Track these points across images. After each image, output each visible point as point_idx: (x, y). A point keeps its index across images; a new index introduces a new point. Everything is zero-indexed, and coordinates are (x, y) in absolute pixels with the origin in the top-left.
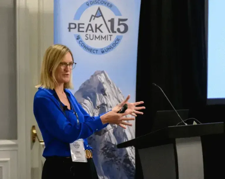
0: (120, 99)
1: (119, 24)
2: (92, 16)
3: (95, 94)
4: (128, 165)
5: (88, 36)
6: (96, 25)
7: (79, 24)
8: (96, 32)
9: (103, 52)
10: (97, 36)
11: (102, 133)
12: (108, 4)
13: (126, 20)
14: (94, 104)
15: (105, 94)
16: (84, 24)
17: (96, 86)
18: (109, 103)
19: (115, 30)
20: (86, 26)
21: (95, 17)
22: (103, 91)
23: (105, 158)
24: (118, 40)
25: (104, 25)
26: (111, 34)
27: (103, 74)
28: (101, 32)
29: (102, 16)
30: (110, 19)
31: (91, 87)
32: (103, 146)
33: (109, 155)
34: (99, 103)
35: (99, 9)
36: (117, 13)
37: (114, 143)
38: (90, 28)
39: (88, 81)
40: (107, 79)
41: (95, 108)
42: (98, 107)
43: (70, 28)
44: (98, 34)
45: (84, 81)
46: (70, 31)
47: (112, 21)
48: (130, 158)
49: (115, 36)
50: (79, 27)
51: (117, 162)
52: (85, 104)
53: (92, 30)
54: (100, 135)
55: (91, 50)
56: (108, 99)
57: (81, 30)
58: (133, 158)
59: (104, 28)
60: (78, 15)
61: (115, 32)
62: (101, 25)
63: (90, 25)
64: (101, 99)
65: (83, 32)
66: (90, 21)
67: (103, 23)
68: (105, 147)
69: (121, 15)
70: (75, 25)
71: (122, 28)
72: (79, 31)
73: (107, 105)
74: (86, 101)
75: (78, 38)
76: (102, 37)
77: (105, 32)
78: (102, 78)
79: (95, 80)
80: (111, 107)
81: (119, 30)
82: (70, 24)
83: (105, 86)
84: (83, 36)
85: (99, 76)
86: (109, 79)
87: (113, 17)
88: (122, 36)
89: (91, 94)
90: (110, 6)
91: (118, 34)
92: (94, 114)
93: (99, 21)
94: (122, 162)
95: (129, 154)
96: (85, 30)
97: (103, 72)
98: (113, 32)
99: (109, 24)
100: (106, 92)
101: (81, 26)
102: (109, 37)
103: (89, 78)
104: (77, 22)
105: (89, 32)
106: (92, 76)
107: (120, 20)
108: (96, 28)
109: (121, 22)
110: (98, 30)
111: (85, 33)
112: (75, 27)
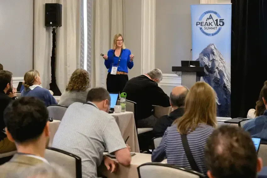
0: (221, 57)
1: (220, 22)
2: (208, 18)
3: (209, 55)
4: (225, 89)
5: (206, 28)
6: (209, 23)
7: (201, 22)
8: (209, 26)
9: (213, 35)
10: (210, 28)
11: (213, 73)
12: (215, 12)
13: (223, 20)
14: (209, 59)
15: (214, 55)
16: (203, 22)
17: (210, 51)
18: (216, 59)
19: (218, 24)
20: (204, 23)
21: (209, 19)
22: (213, 53)
23: (215, 84)
24: (220, 29)
25: (213, 22)
26: (217, 26)
27: (213, 45)
28: (212, 26)
29: (212, 18)
30: (216, 19)
31: (207, 51)
32: (213, 79)
33: (216, 83)
34: (211, 59)
35: (211, 15)
36: (219, 16)
37: (219, 78)
38: (206, 24)
39: (206, 49)
40: (215, 47)
41: (209, 61)
42: (211, 61)
43: (197, 24)
44: (210, 26)
45: (204, 48)
46: (197, 26)
47: (217, 20)
48: (226, 85)
49: (218, 27)
50: (201, 24)
51: (220, 87)
52: (204, 59)
53: (207, 25)
54: (212, 73)
55: (207, 34)
56: (216, 57)
57: (202, 25)
58: (228, 86)
59: (213, 24)
60: (200, 19)
61: (218, 26)
62: (212, 22)
63: (206, 23)
64: (212, 57)
65: (203, 26)
66: (207, 21)
67: (213, 21)
68: (215, 79)
69: (221, 17)
70: (199, 23)
71: (221, 24)
72: (201, 25)
73: (215, 60)
74: (205, 58)
75: (201, 29)
76: (212, 28)
77: (214, 26)
78: (213, 47)
79: (209, 48)
80: (217, 61)
81: (220, 24)
82: (197, 23)
83: (215, 51)
84: (203, 28)
85: (211, 46)
86: (216, 47)
87: (217, 19)
88: (221, 28)
89: (208, 55)
90: (216, 13)
91: (219, 26)
92: (209, 64)
93: (211, 21)
94: (222, 87)
95: (226, 84)
96: (204, 25)
97: (213, 44)
98: (218, 25)
99: (215, 22)
100: (215, 54)
101: (202, 23)
102: (216, 28)
103: (206, 47)
104: (200, 22)
105: (206, 26)
106: (208, 46)
107: (220, 20)
108: (209, 24)
109: (221, 21)
110: (210, 25)
111: (204, 27)
112: (199, 24)
